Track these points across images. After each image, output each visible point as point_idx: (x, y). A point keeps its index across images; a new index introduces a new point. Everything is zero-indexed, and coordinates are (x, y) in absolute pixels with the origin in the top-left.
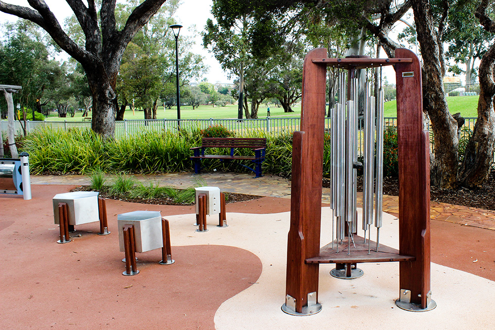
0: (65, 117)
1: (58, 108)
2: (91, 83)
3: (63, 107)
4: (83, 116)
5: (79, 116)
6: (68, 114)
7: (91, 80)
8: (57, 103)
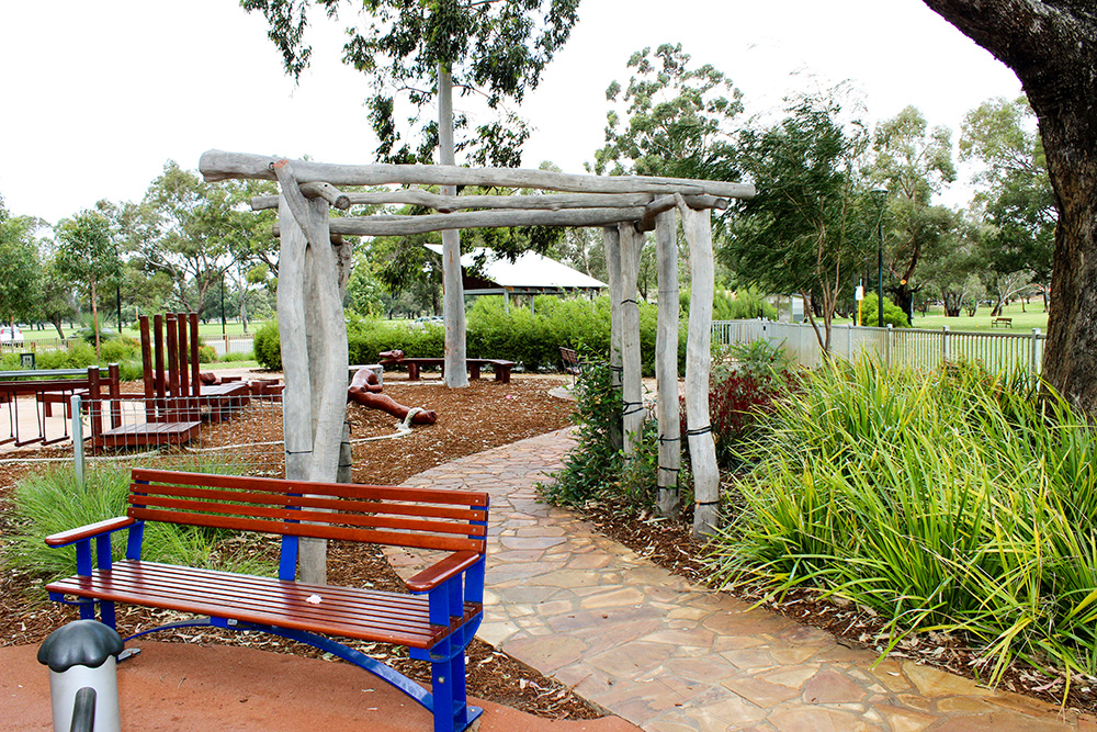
0: (957, 315)
1: (945, 299)
2: (1061, 159)
3: (955, 296)
4: (993, 314)
5: (985, 314)
6: (963, 310)
7: (1064, 144)
8: (943, 289)
